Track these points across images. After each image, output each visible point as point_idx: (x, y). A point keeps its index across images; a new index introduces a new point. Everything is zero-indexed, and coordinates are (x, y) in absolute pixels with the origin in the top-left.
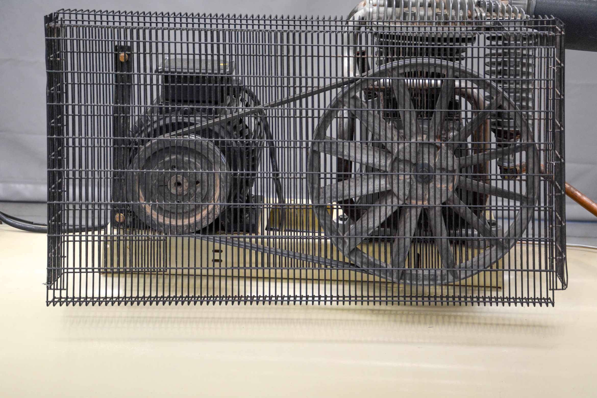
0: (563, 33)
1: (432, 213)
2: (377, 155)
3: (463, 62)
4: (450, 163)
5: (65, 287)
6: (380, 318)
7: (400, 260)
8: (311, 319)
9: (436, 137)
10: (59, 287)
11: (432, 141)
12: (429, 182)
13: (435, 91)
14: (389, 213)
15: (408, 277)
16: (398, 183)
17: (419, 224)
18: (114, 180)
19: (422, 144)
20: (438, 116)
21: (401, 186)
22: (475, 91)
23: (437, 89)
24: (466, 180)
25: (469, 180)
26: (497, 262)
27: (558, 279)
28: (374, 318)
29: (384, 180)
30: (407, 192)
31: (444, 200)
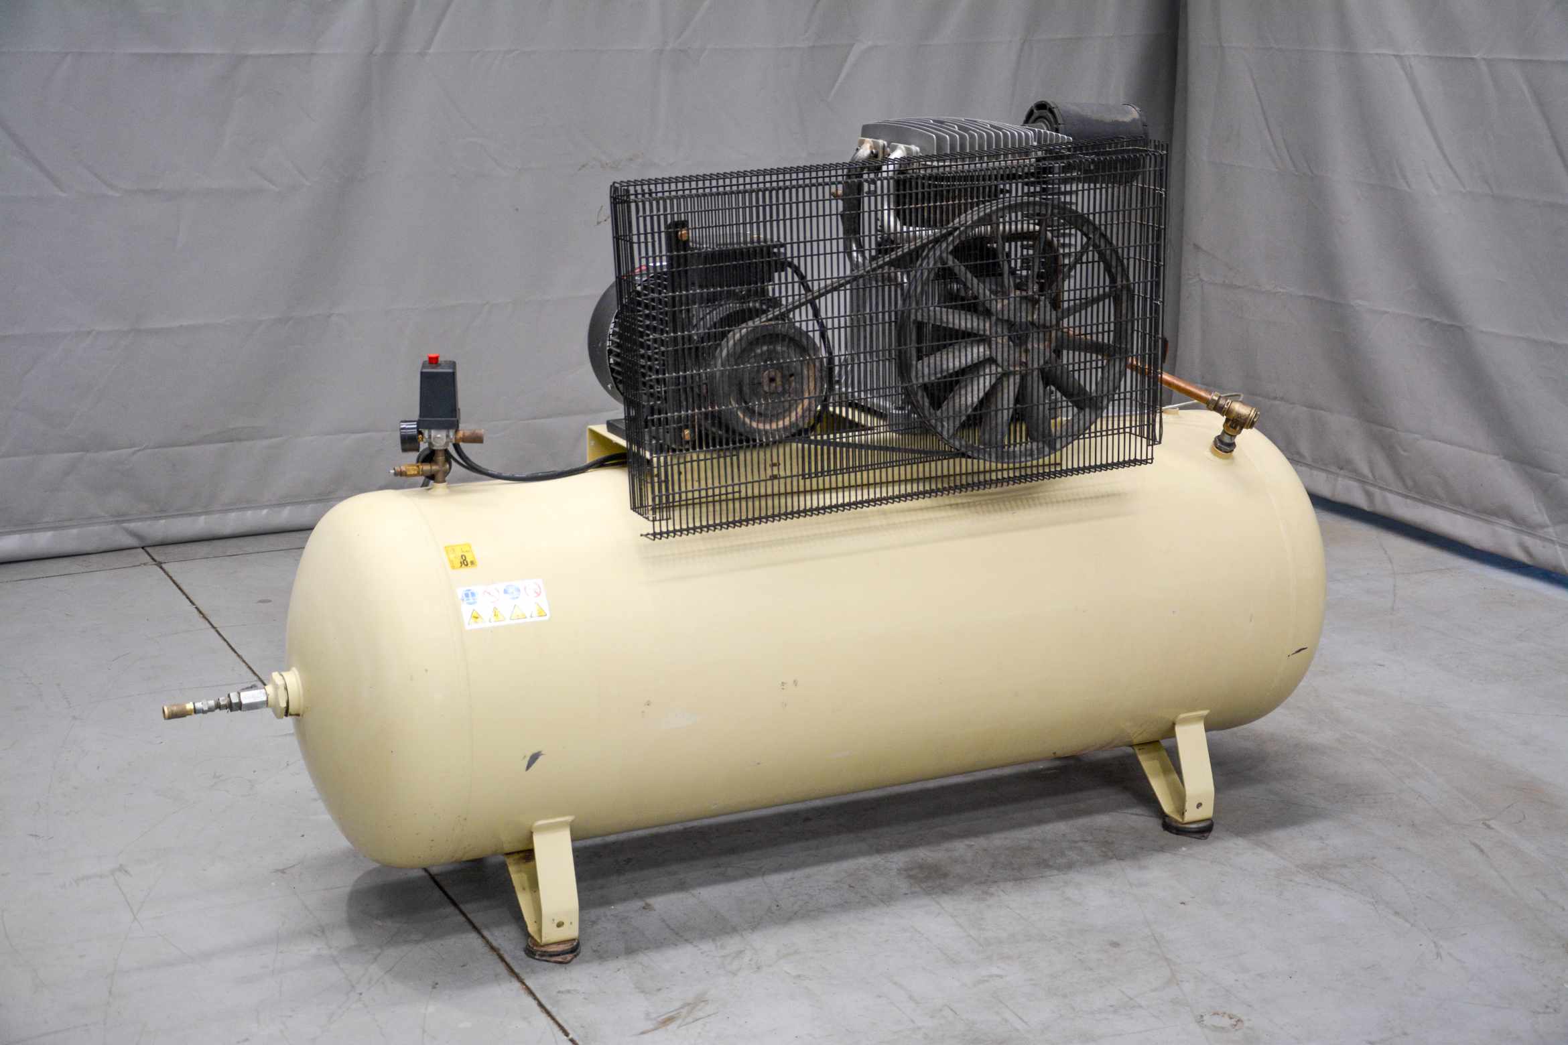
1: (1030, 379)
2: (957, 316)
4: (1048, 318)
6: (962, 512)
7: (999, 437)
8: (894, 524)
12: (1026, 344)
14: (990, 384)
15: (1005, 455)
16: (997, 348)
19: (1021, 299)
21: (1000, 350)
28: (955, 512)
29: (983, 346)
30: (1005, 357)
31: (1042, 362)
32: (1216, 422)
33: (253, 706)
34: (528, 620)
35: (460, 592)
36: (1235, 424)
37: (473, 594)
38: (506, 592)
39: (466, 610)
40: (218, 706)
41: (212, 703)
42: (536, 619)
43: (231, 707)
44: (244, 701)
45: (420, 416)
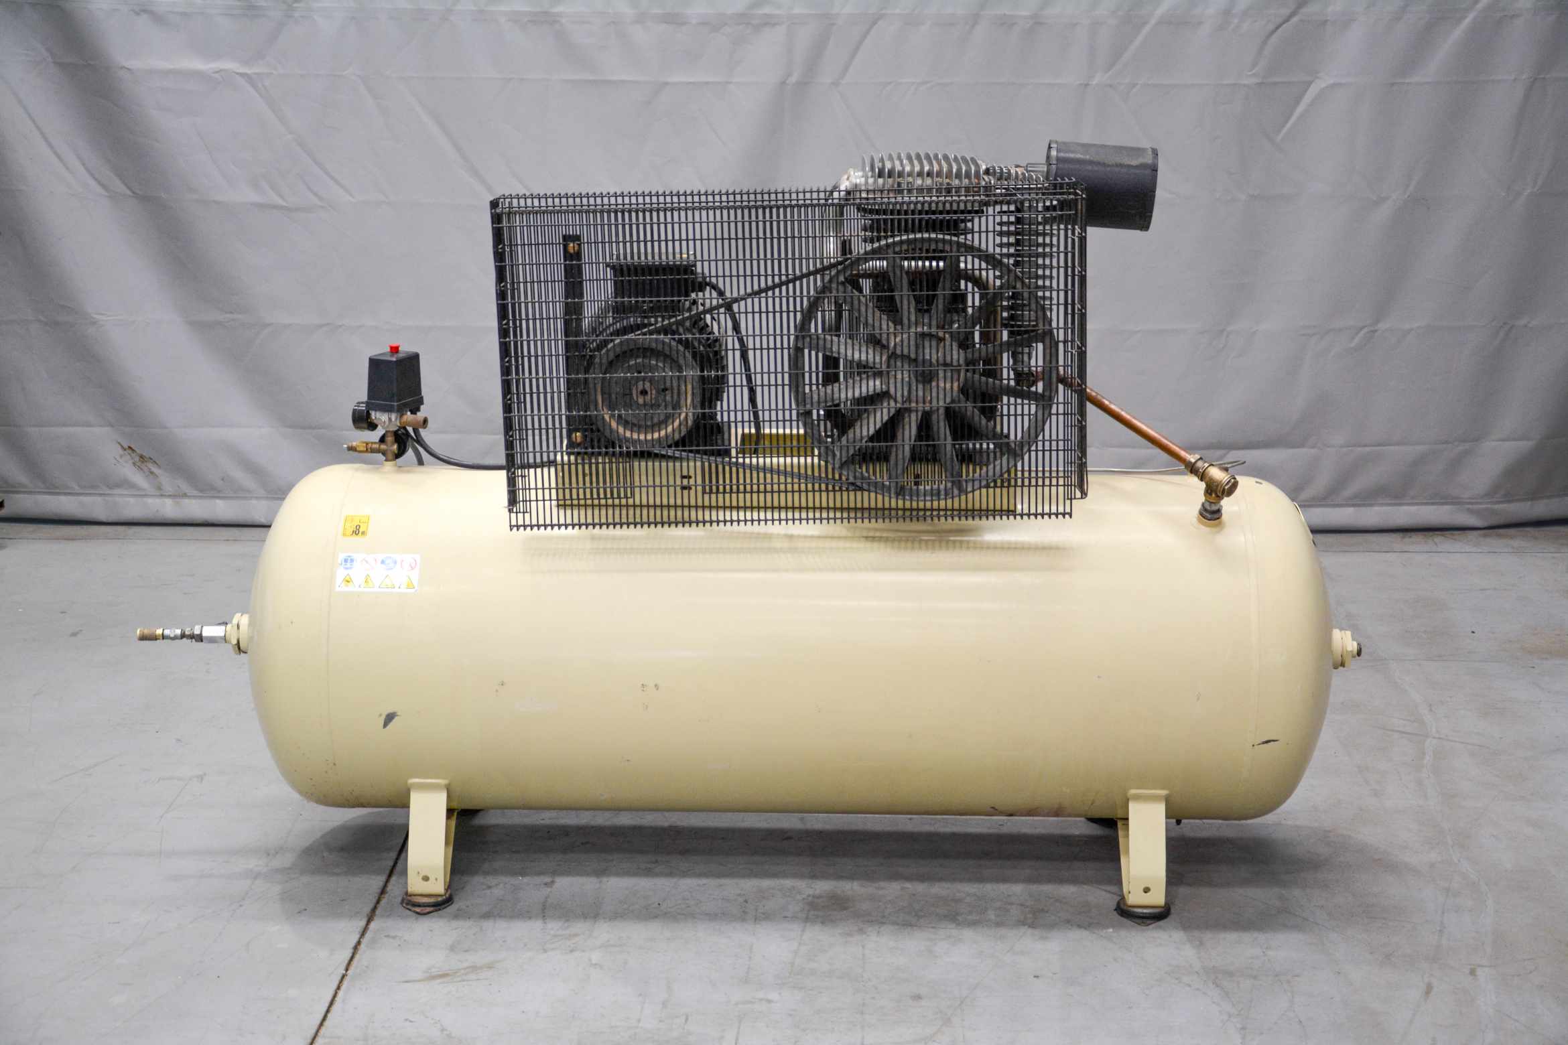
0: (1084, 196)
1: (934, 417)
2: (871, 351)
3: (969, 236)
4: (955, 357)
5: (528, 510)
7: (899, 472)
9: (938, 327)
10: (522, 510)
11: (934, 330)
12: (930, 381)
13: (936, 274)
14: (886, 418)
15: (907, 493)
16: (896, 383)
17: (920, 428)
18: (569, 394)
19: (923, 335)
20: (941, 301)
21: (899, 385)
22: (984, 273)
23: (938, 271)
24: (973, 377)
25: (977, 376)
26: (1009, 472)
27: (1077, 490)
29: (880, 380)
30: (906, 393)
31: (948, 400)
32: (1195, 489)
33: (212, 640)
34: (396, 590)
35: (342, 556)
36: (1216, 492)
37: (352, 561)
38: (383, 562)
39: (341, 573)
40: (183, 636)
41: (178, 632)
42: (404, 590)
43: (192, 637)
44: (204, 634)
45: (370, 397)
